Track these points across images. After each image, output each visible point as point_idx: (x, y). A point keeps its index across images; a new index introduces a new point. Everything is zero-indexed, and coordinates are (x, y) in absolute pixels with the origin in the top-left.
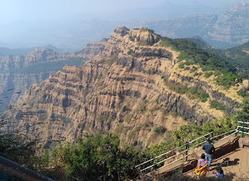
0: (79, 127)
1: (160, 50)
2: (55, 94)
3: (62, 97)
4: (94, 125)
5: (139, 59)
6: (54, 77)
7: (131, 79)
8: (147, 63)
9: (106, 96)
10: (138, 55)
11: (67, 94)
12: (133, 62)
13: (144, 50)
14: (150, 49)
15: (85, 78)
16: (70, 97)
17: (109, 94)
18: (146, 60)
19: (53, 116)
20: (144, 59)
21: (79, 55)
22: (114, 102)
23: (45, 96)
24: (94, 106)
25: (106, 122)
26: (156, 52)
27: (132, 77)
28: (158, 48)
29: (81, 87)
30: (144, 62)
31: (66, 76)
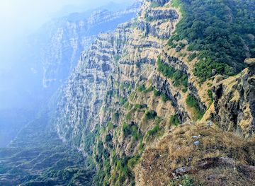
0: (108, 94)
1: (170, 11)
2: (96, 60)
3: (102, 62)
4: (118, 93)
5: (152, 24)
6: (94, 45)
7: (148, 46)
8: (160, 27)
9: (126, 65)
10: (151, 19)
11: (104, 60)
12: (147, 27)
13: (156, 12)
14: (161, 11)
15: (115, 44)
16: (108, 62)
17: (128, 63)
18: (159, 24)
19: (98, 80)
20: (157, 23)
21: (131, 11)
22: (133, 72)
23: (90, 62)
24: (117, 75)
25: (127, 91)
26: (168, 14)
27: (148, 43)
28: (168, 9)
29: (114, 53)
30: (156, 27)
31: (101, 43)
